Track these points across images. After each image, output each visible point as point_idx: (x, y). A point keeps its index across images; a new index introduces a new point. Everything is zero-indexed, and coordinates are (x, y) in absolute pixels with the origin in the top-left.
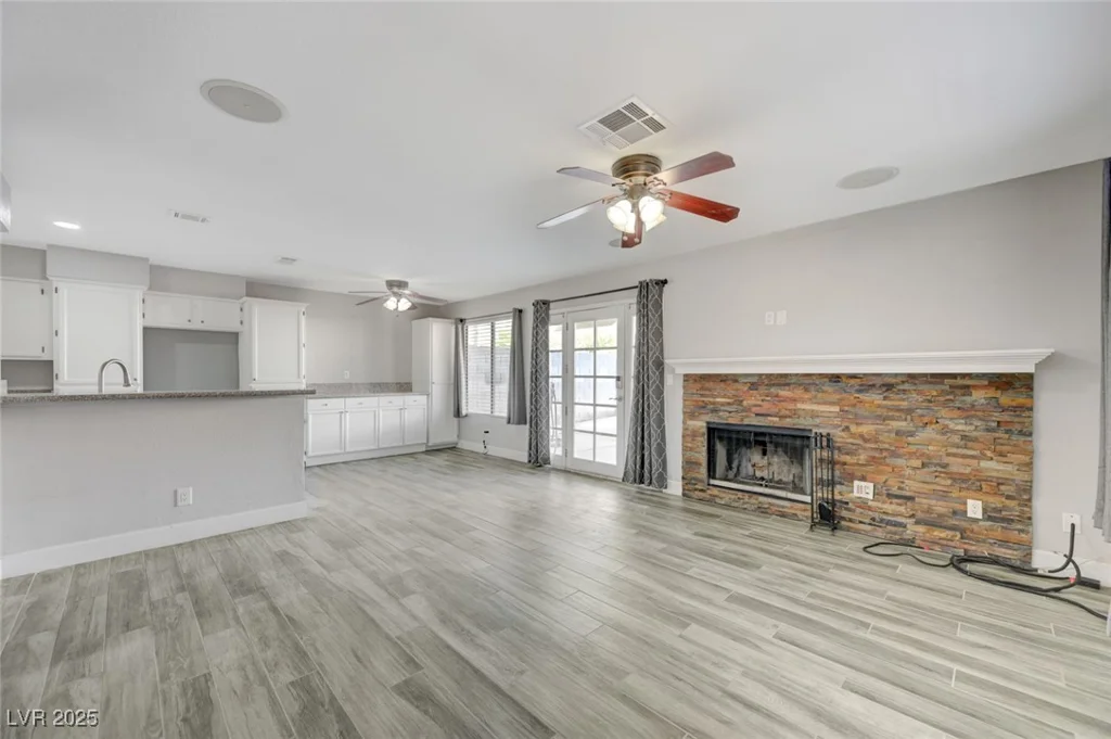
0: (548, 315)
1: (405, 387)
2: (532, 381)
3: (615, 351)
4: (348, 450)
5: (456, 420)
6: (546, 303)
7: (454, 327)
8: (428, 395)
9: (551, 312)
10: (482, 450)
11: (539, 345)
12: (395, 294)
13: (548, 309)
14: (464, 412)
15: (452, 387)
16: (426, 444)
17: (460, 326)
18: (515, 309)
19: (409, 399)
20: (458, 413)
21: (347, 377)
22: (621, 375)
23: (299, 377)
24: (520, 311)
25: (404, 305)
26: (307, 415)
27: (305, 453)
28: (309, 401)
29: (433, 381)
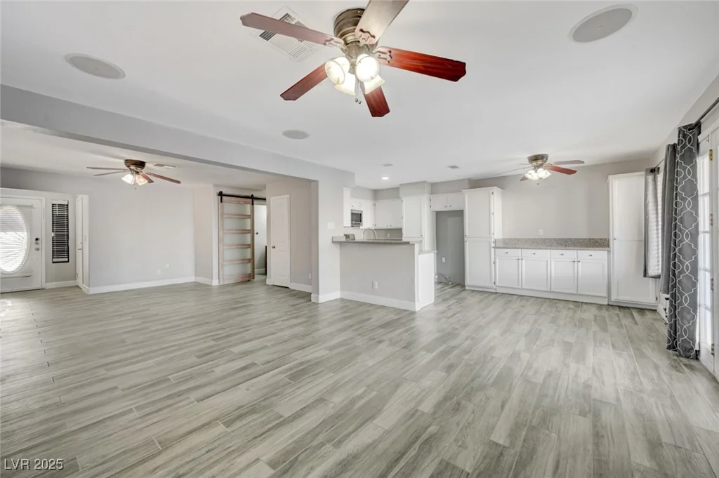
4: (524, 287)
6: (693, 127)
8: (609, 251)
13: (697, 135)
21: (541, 234)
23: (490, 234)
26: (495, 258)
27: (495, 283)
28: (497, 250)
29: (615, 237)
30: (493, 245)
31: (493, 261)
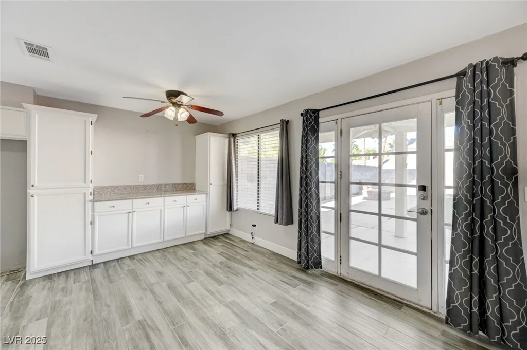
0: (317, 123)
1: (188, 188)
2: (301, 185)
3: (415, 155)
4: (135, 245)
5: (228, 213)
6: (316, 112)
7: (227, 140)
8: (207, 194)
9: (320, 120)
10: (250, 240)
11: (309, 152)
12: (174, 104)
13: (317, 118)
14: (235, 207)
15: (226, 187)
16: (206, 234)
17: (232, 140)
18: (283, 121)
19: (191, 198)
20: (230, 208)
21: (141, 180)
22: (427, 184)
23: (85, 182)
24: (288, 122)
25: (183, 115)
26: (93, 216)
27: (91, 253)
28: (95, 203)
29: (211, 183)
30: (91, 198)
31: (89, 220)
